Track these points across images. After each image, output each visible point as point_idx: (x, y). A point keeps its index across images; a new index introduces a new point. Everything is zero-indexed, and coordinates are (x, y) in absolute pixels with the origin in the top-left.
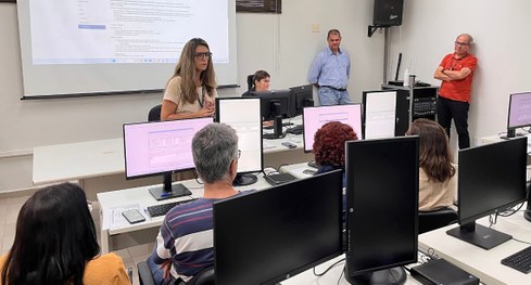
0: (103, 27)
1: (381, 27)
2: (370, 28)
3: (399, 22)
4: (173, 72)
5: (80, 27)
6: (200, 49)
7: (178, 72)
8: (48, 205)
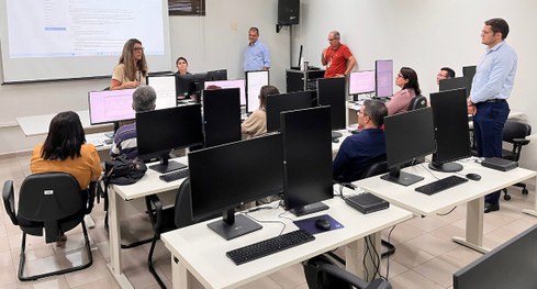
0: (65, 29)
1: (287, 25)
2: (277, 26)
3: (296, 21)
4: (118, 61)
5: (47, 29)
6: (137, 45)
7: (122, 61)
8: (65, 118)
